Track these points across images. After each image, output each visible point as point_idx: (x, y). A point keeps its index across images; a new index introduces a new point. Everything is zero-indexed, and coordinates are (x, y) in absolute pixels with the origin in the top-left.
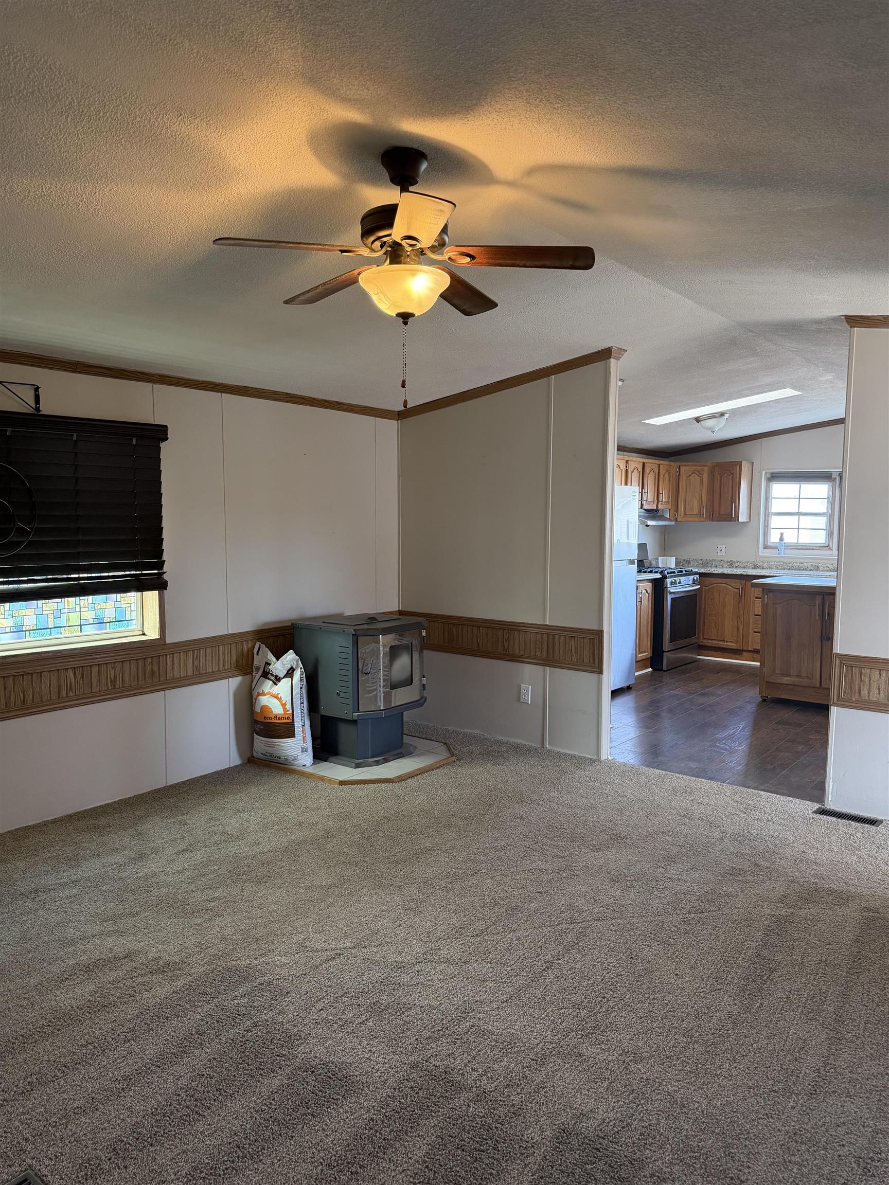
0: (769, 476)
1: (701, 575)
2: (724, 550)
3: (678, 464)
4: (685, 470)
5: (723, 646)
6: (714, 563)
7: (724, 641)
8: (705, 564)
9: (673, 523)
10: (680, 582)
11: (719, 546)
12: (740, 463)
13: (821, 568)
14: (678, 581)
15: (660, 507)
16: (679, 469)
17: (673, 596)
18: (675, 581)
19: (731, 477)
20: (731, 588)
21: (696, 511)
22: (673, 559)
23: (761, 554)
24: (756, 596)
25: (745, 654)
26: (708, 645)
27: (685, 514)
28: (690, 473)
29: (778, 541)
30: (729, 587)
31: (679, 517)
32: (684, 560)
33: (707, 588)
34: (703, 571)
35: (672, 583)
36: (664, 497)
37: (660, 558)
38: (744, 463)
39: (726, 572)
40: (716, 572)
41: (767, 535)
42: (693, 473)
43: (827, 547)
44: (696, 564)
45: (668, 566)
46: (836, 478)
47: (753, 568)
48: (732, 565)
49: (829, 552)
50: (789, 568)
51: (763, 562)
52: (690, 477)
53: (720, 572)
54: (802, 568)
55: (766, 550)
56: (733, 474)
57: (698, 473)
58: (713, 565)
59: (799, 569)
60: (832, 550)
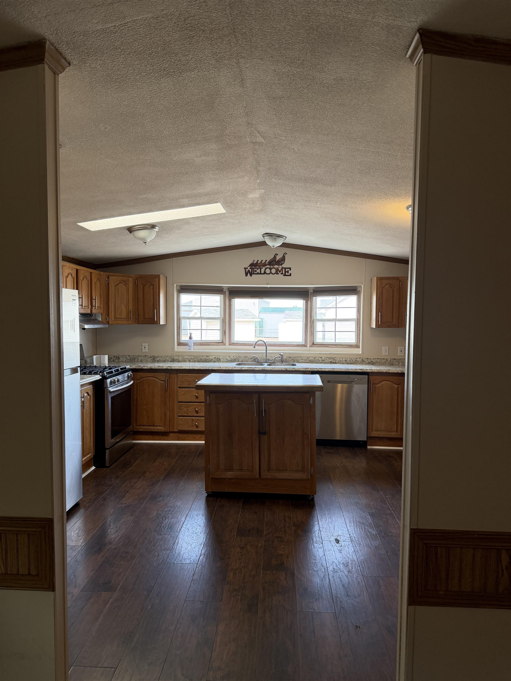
0: (179, 288)
1: (133, 370)
2: (147, 348)
3: (107, 274)
4: (114, 279)
5: (152, 430)
6: (140, 358)
7: (154, 426)
8: (132, 360)
9: (107, 326)
10: (118, 381)
11: (143, 344)
12: (158, 277)
13: (222, 360)
14: (116, 380)
15: (94, 311)
16: (108, 278)
17: (113, 395)
18: (114, 380)
19: (152, 287)
20: (158, 380)
21: (124, 315)
22: (106, 357)
23: (176, 350)
24: (179, 386)
25: (171, 434)
26: (141, 430)
27: (115, 318)
28: (118, 283)
29: (188, 339)
30: (156, 379)
31: (110, 321)
32: (114, 356)
33: (138, 381)
34: (134, 367)
35: (111, 383)
36: (97, 303)
37: (95, 357)
38: (161, 276)
39: (154, 367)
40: (145, 368)
41: (180, 334)
42: (120, 283)
43: (222, 343)
44: (125, 359)
45: (102, 363)
46: (226, 292)
47: (171, 361)
48: (154, 359)
49: (224, 347)
50: (198, 360)
51: (179, 356)
52: (118, 286)
53: (149, 368)
54: (208, 361)
55: (180, 347)
56: (153, 285)
57: (124, 283)
58: (139, 360)
59: (206, 361)
60: (226, 345)
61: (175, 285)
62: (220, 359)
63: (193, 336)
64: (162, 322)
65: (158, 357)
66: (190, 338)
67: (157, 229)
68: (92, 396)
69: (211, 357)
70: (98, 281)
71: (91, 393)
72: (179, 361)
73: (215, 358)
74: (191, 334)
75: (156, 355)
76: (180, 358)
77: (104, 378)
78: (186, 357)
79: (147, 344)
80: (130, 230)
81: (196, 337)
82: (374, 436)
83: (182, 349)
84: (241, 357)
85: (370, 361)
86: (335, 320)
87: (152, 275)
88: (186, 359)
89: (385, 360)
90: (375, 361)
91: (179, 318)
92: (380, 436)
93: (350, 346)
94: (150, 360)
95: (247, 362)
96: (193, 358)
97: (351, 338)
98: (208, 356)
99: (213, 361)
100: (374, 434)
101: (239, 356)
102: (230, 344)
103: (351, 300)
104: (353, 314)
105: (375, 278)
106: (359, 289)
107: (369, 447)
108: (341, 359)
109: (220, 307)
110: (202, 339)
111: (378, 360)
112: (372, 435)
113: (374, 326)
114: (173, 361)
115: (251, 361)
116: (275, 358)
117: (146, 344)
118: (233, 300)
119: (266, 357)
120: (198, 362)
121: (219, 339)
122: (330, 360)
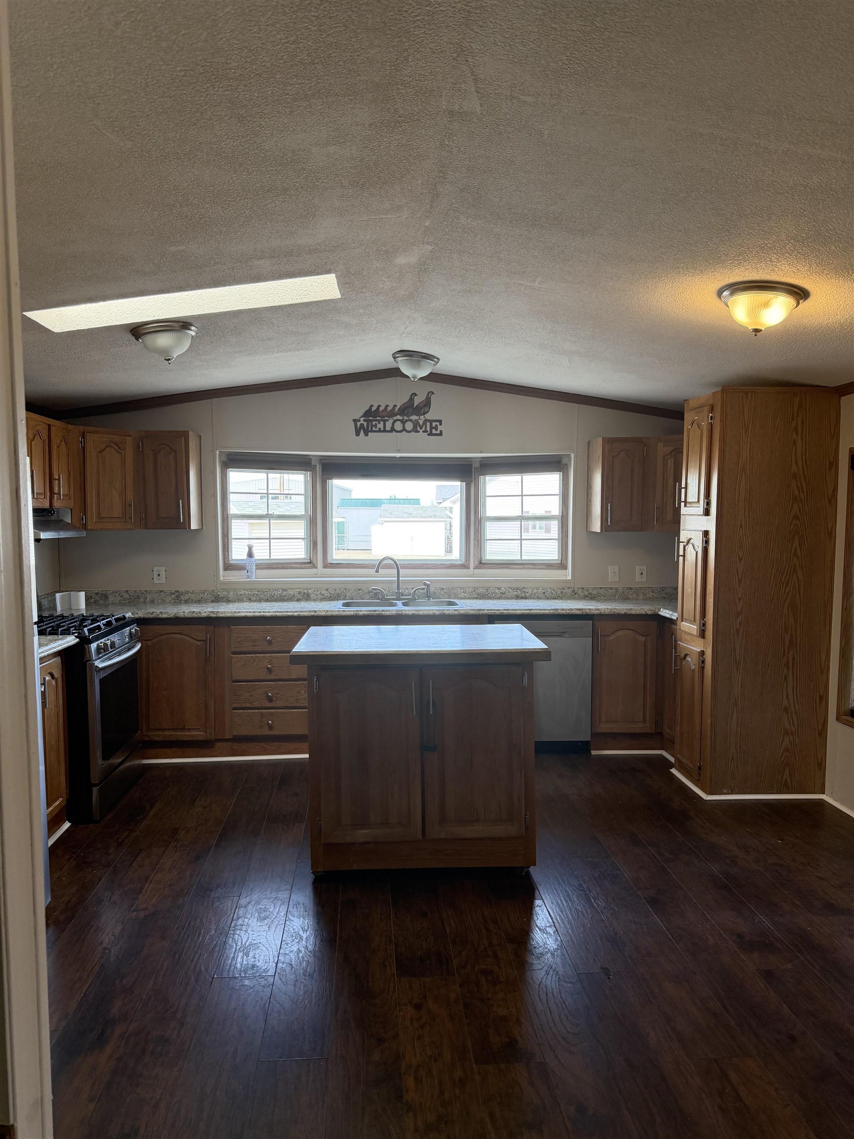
0: (224, 458)
1: (139, 621)
3: (82, 428)
4: (96, 440)
5: (181, 739)
6: (149, 597)
7: (184, 729)
8: (134, 600)
9: (84, 534)
10: (113, 645)
11: (155, 569)
12: (185, 435)
13: (313, 596)
14: (109, 643)
15: (57, 504)
16: (83, 437)
17: (103, 675)
18: (105, 645)
19: (173, 456)
20: (191, 640)
22: (82, 595)
23: (222, 579)
24: (233, 650)
25: (219, 744)
26: (158, 739)
27: (99, 517)
28: (103, 446)
29: (245, 557)
30: (187, 638)
31: (89, 522)
32: (97, 594)
33: (149, 643)
34: (141, 614)
35: (98, 649)
36: (62, 487)
37: (58, 595)
38: (191, 433)
39: (181, 615)
41: (228, 548)
42: (107, 447)
43: (310, 563)
44: (119, 599)
45: (72, 608)
46: (316, 466)
47: (212, 602)
48: (178, 598)
49: (314, 571)
50: (267, 598)
51: (227, 591)
52: (104, 453)
53: (172, 615)
54: (286, 598)
55: (228, 572)
56: (175, 451)
57: (116, 448)
58: (148, 599)
59: (282, 599)
60: (317, 568)
61: (218, 452)
62: (308, 595)
63: (254, 551)
64: (194, 525)
65: (187, 592)
66: (250, 555)
67: (192, 332)
68: (60, 680)
69: (291, 592)
70: (63, 443)
71: (57, 674)
72: (228, 601)
73: (300, 593)
74: (250, 548)
75: (181, 590)
76: (231, 595)
77: (84, 642)
78: (242, 592)
79: (163, 569)
80: (137, 331)
81: (261, 554)
82: (603, 731)
83: (234, 577)
84: (350, 590)
85: (586, 593)
86: (521, 518)
87: (171, 432)
88: (242, 596)
89: (614, 591)
90: (595, 592)
91: (225, 516)
92: (615, 731)
93: (549, 565)
94: (170, 599)
95: (362, 599)
96: (257, 594)
97: (550, 551)
98: (285, 590)
99: (296, 598)
100: (604, 728)
101: (346, 589)
102: (327, 565)
103: (551, 481)
104: (554, 506)
105: (600, 440)
106: (564, 461)
107: (594, 752)
108: (536, 591)
109: (305, 495)
110: (272, 557)
111: (602, 591)
112: (599, 731)
113: (596, 527)
114: (217, 599)
115: (368, 597)
116: (415, 591)
117: (160, 568)
118: (329, 482)
119: (398, 588)
120: (267, 601)
121: (303, 556)
122: (516, 593)
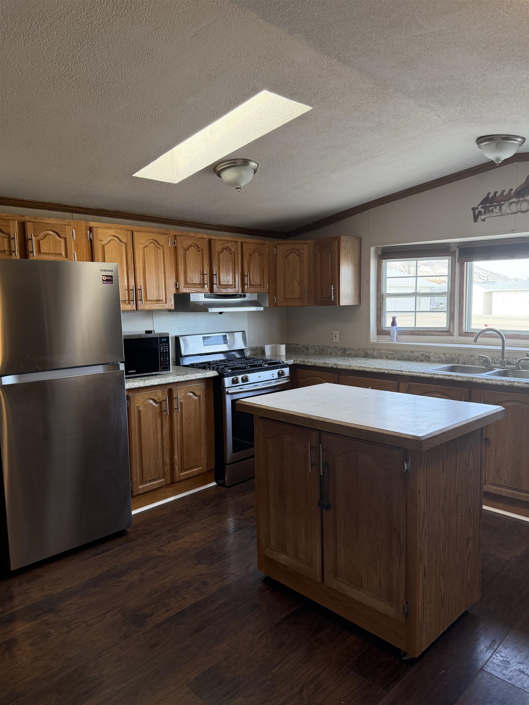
0: (380, 252)
2: (338, 337)
3: (275, 242)
4: (283, 249)
15: (247, 290)
16: (276, 247)
19: (330, 254)
21: (297, 295)
23: (372, 341)
28: (288, 253)
40: (309, 364)
41: (381, 319)
42: (291, 252)
43: (448, 332)
45: (278, 354)
46: (455, 251)
49: (450, 338)
51: (374, 350)
54: (412, 358)
55: (380, 337)
56: (332, 251)
57: (297, 252)
58: (328, 352)
59: (409, 359)
60: (453, 336)
61: (373, 248)
62: (429, 357)
64: (343, 302)
65: (350, 349)
66: (394, 323)
68: (203, 397)
69: (416, 354)
70: (256, 254)
71: (200, 393)
72: (372, 358)
73: (422, 355)
74: (394, 319)
75: (347, 347)
76: (375, 353)
77: (221, 376)
78: (383, 352)
79: (338, 332)
80: (216, 170)
83: (384, 340)
87: (331, 238)
88: (382, 355)
91: (379, 296)
98: (412, 352)
102: (460, 335)
109: (446, 277)
110: (417, 326)
114: (367, 356)
115: (478, 363)
116: (520, 361)
117: (336, 332)
118: (467, 264)
119: (503, 357)
121: (445, 326)
